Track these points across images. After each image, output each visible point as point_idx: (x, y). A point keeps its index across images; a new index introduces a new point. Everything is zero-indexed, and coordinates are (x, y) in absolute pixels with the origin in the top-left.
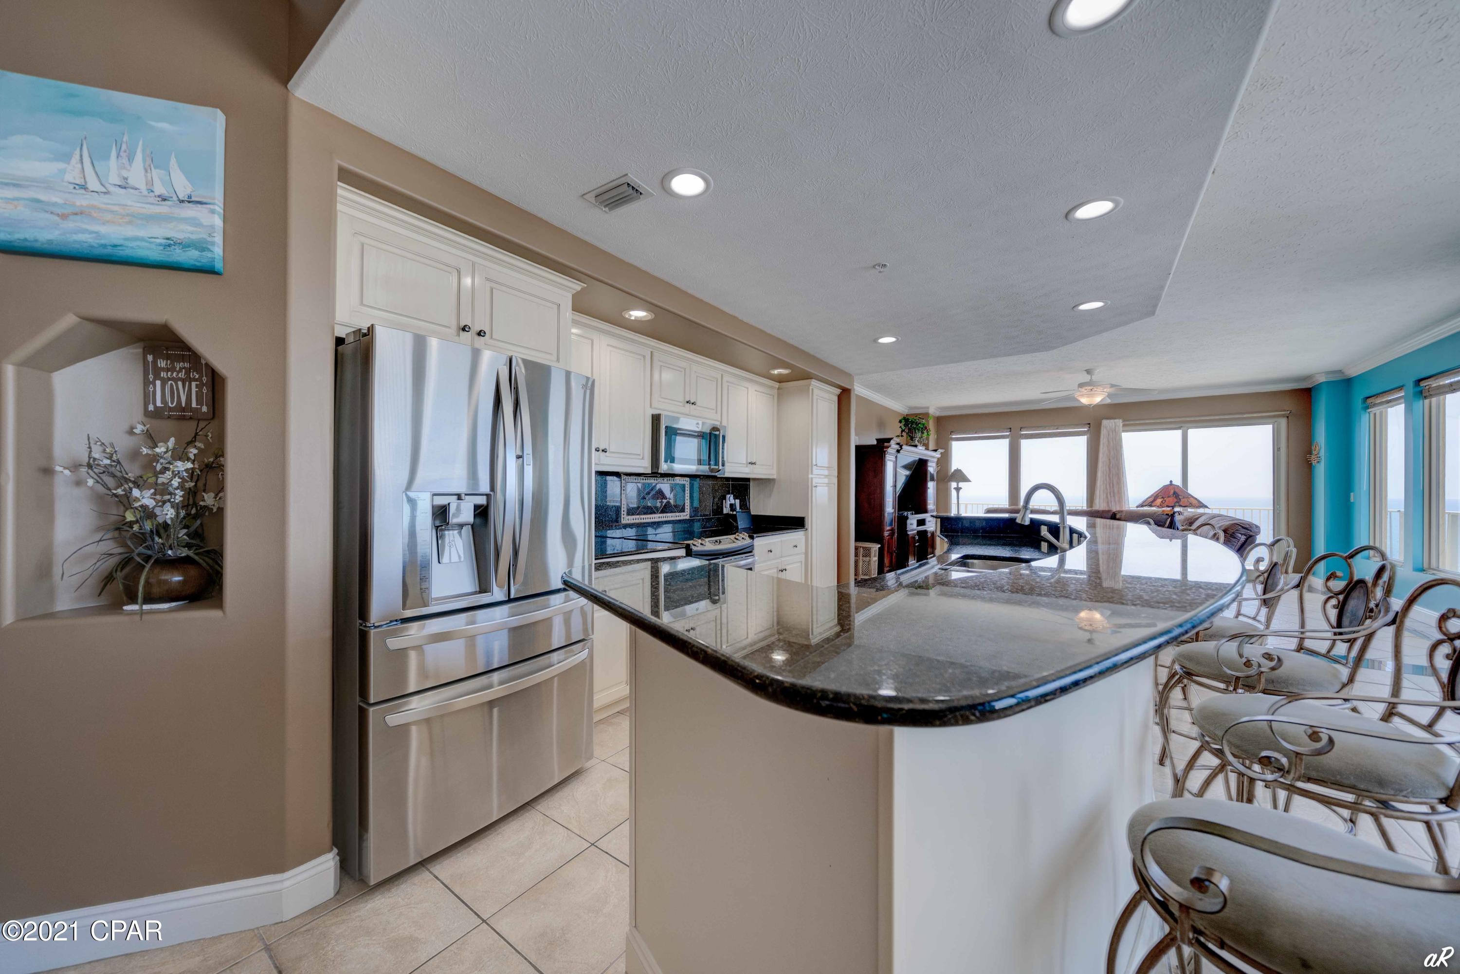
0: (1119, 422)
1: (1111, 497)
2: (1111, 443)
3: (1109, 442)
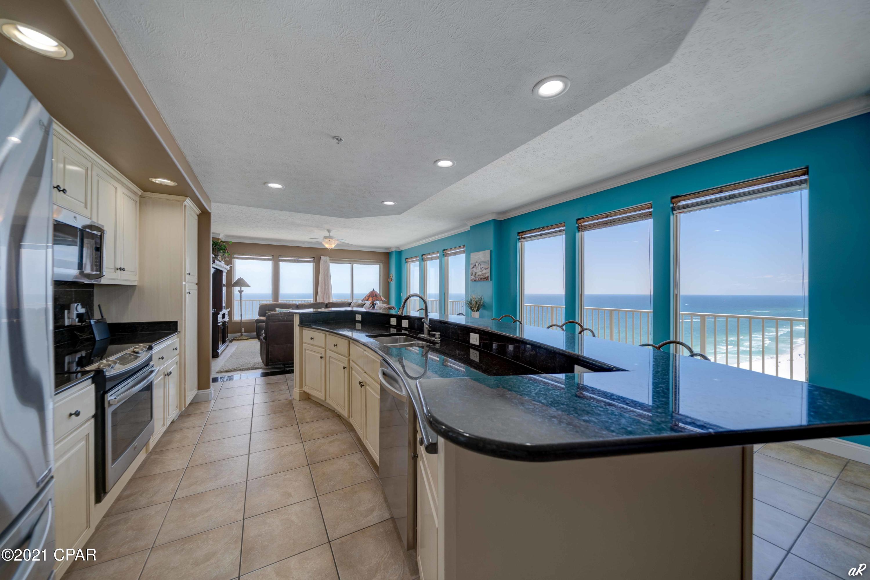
0: (328, 258)
1: (325, 295)
2: (326, 267)
3: (324, 267)
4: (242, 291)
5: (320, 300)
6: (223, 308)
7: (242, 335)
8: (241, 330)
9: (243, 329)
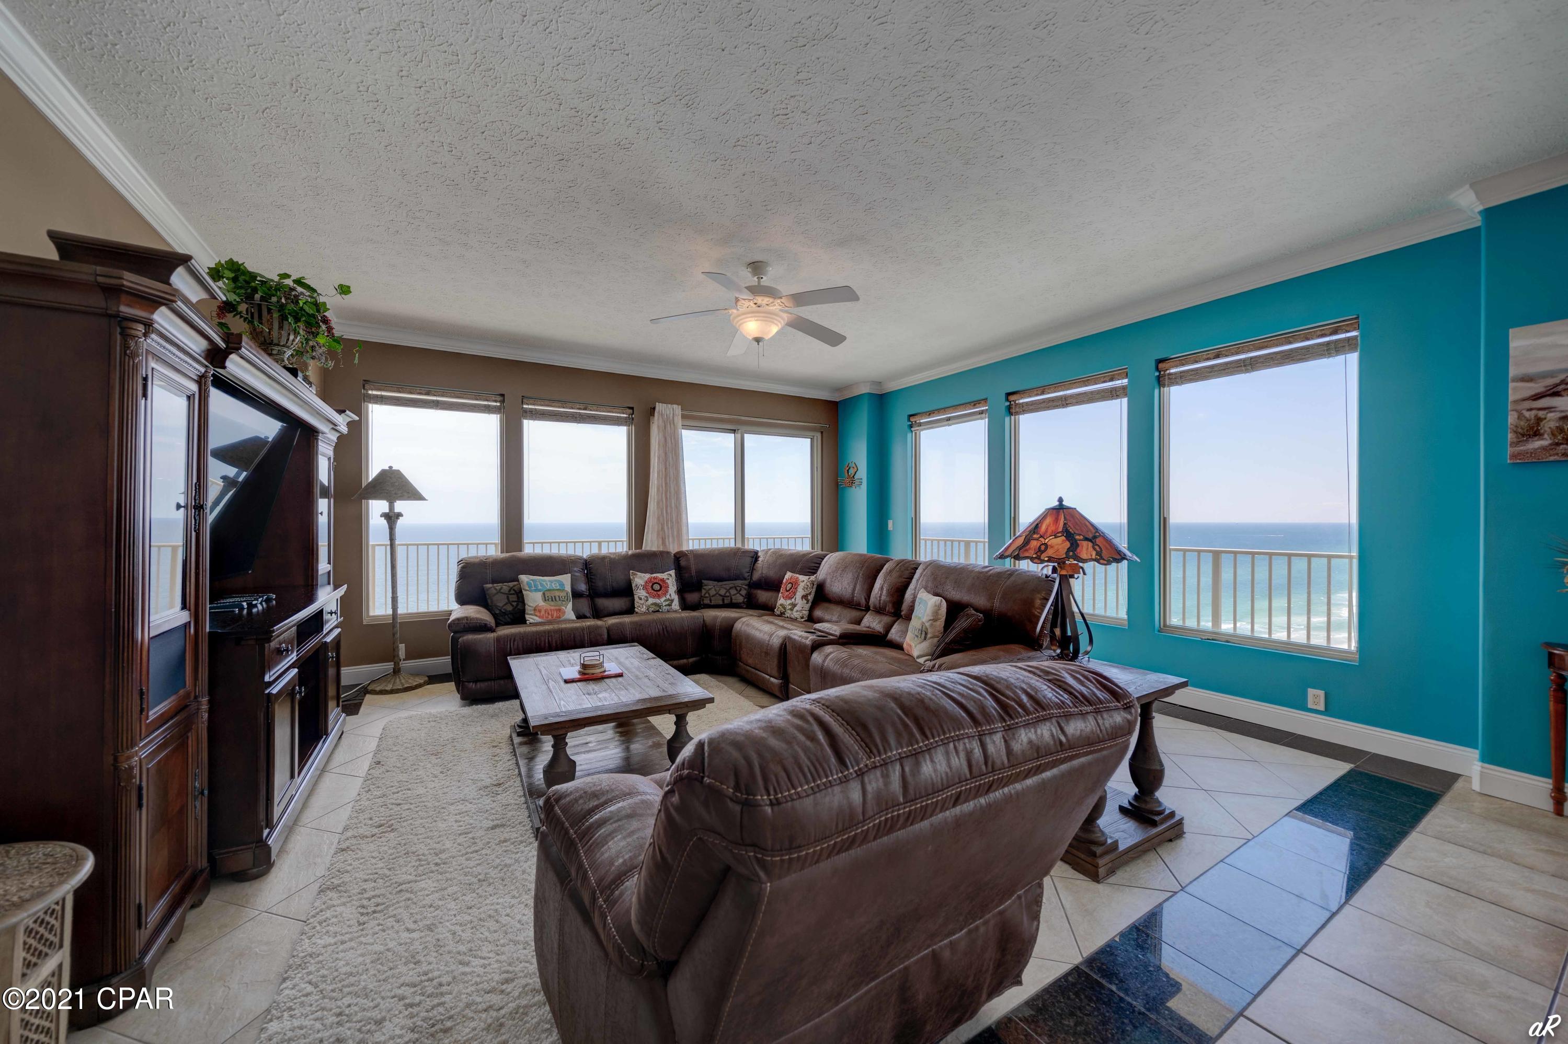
0: (677, 409)
1: (668, 528)
2: (669, 441)
3: (665, 439)
4: (399, 515)
5: (651, 543)
6: (321, 579)
7: (396, 671)
8: (395, 650)
9: (402, 647)
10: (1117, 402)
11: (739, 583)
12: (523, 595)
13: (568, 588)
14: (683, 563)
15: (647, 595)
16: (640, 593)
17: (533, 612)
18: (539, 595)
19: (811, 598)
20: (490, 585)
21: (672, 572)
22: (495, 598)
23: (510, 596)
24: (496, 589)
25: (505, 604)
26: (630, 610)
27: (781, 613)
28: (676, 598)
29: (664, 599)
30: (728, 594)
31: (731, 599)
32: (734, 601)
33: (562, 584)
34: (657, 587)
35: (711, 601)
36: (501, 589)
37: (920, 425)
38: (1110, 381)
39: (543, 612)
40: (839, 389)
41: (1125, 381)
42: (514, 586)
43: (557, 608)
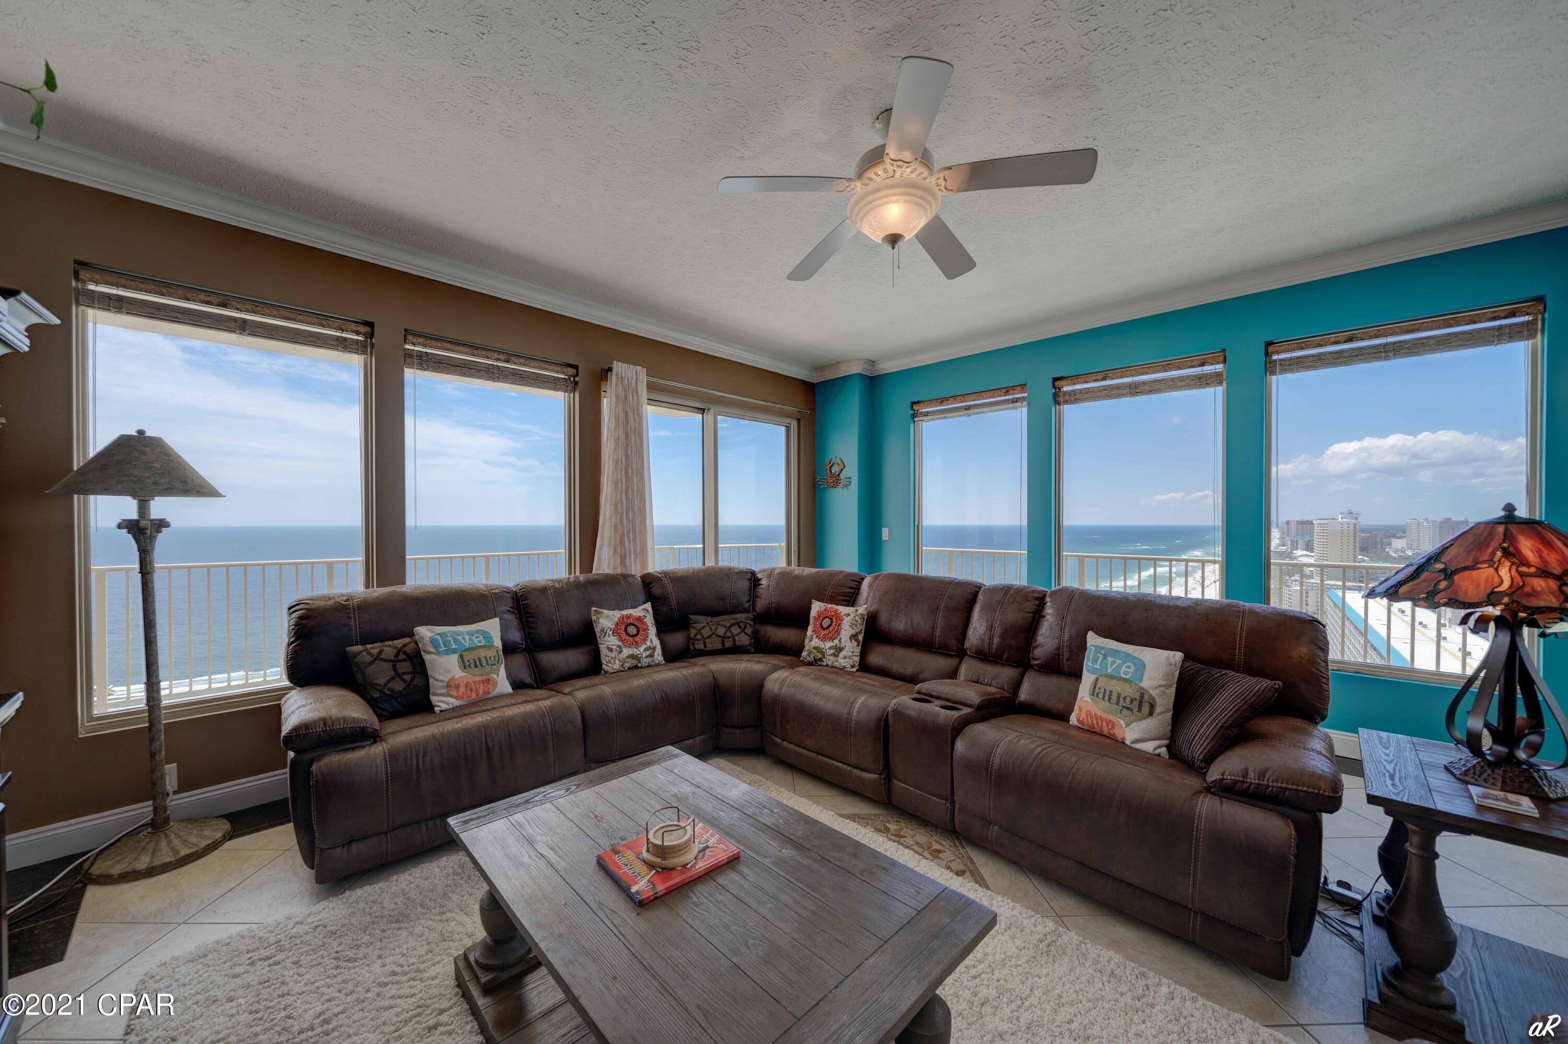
0: (642, 372)
2: (631, 417)
3: (626, 413)
5: (604, 565)
8: (156, 778)
10: (1210, 390)
11: (741, 617)
12: (422, 662)
13: (498, 644)
14: (656, 590)
15: (620, 643)
16: (609, 642)
17: (444, 691)
18: (454, 659)
19: (861, 638)
20: (358, 648)
21: (648, 606)
22: (370, 671)
23: (399, 665)
24: (371, 654)
25: (389, 681)
26: (594, 668)
27: (816, 660)
28: (657, 643)
29: (644, 647)
30: (728, 634)
31: (734, 640)
32: (737, 643)
33: (488, 637)
34: (632, 630)
35: (705, 645)
36: (381, 652)
37: (926, 414)
38: (1199, 366)
39: (462, 689)
40: (819, 368)
41: (1219, 367)
42: (405, 646)
43: (485, 677)
